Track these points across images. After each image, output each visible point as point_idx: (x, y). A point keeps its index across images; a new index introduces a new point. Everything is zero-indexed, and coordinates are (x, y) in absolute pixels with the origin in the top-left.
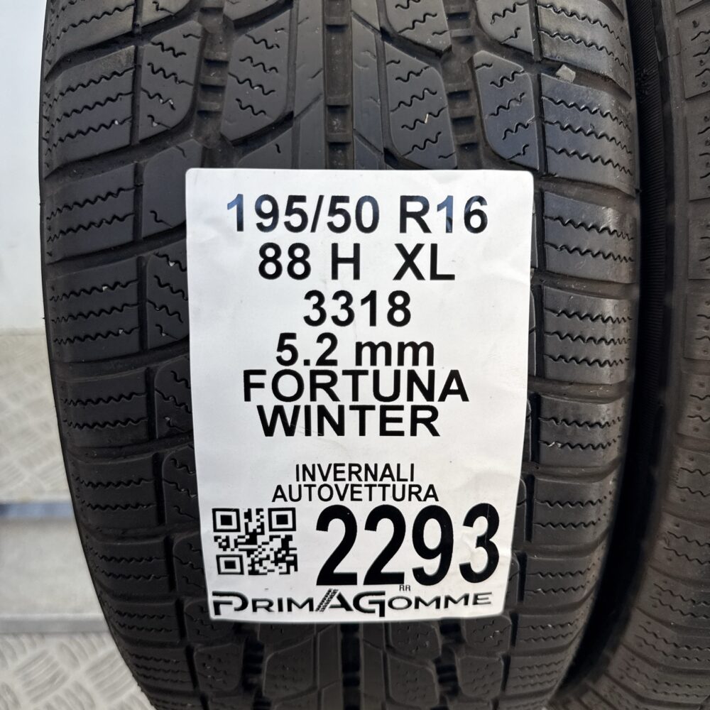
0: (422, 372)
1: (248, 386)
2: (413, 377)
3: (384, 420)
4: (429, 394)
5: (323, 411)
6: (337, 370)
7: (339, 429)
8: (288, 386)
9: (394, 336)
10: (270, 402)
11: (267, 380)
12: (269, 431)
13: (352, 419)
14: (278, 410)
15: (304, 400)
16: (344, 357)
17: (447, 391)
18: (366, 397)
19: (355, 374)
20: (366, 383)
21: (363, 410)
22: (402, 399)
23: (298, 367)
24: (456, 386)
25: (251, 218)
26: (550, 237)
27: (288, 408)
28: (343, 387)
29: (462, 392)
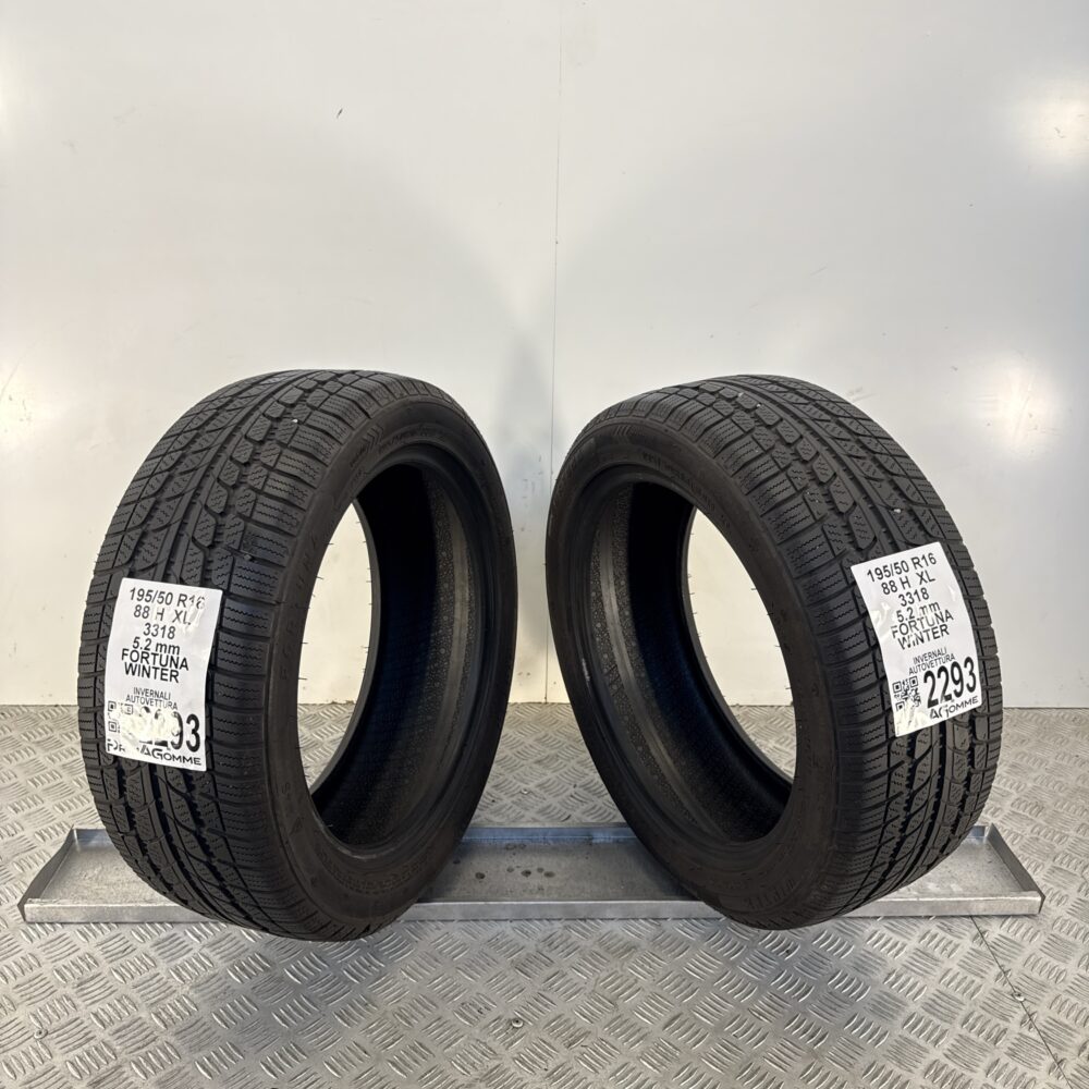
0: (175, 657)
1: (124, 654)
2: (172, 659)
3: (162, 674)
4: (176, 666)
5: (144, 668)
6: (150, 652)
7: (148, 675)
8: (135, 656)
9: (168, 642)
10: (129, 662)
11: (129, 653)
12: (127, 672)
13: (153, 671)
14: (131, 665)
15: (139, 663)
16: (152, 648)
17: (182, 666)
18: (157, 665)
19: (155, 655)
20: (158, 658)
21: (156, 669)
22: (168, 667)
23: (138, 650)
24: (185, 665)
25: (136, 596)
26: (225, 614)
27: (134, 664)
28: (151, 659)
29: (186, 666)
